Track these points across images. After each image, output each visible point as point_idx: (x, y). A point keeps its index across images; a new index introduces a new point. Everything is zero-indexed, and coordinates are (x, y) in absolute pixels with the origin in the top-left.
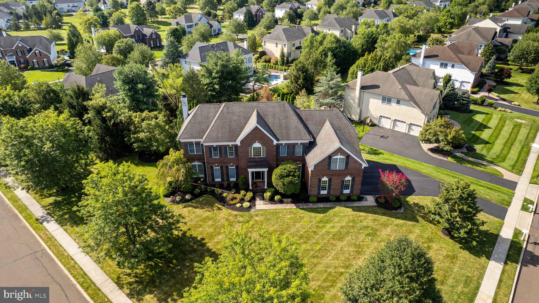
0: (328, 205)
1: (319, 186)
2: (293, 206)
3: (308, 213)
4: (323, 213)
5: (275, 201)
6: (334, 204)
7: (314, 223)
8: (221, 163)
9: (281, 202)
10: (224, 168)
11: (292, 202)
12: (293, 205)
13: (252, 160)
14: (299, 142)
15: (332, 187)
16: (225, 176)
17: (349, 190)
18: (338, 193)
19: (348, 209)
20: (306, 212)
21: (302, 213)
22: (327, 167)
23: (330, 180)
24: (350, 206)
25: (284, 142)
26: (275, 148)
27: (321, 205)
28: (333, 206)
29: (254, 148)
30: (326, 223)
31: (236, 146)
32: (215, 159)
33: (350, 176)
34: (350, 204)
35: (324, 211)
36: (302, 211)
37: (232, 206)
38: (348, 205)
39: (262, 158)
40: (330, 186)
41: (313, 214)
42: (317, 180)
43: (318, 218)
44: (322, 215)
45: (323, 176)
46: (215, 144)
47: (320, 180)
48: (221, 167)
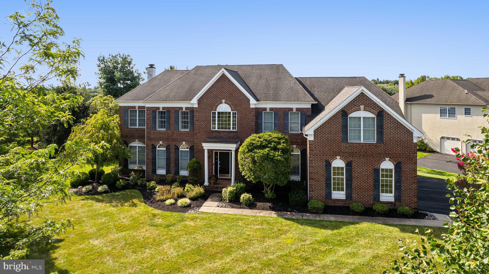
0: (347, 218)
1: (328, 179)
2: (273, 215)
3: (300, 226)
4: (332, 229)
5: (240, 204)
6: (358, 219)
7: (308, 242)
8: (168, 140)
9: (251, 205)
10: (173, 150)
11: (272, 209)
12: (274, 212)
13: (215, 135)
14: (294, 106)
15: (355, 183)
16: (172, 165)
17: (393, 195)
18: (369, 200)
19: (391, 228)
20: (296, 225)
21: (286, 225)
22: (340, 136)
23: (349, 165)
24: (396, 223)
25: (268, 105)
26: (253, 113)
27: (332, 218)
28: (356, 221)
29: (219, 113)
30: (338, 245)
31: (192, 110)
32: (160, 132)
33: (392, 159)
34: (397, 221)
35: (336, 226)
36: (288, 222)
37: (159, 203)
38: (391, 222)
39: (231, 132)
40: (349, 179)
41: (309, 229)
42: (324, 164)
43: (318, 235)
44: (329, 232)
45: (334, 157)
46: (161, 105)
47: (328, 164)
48: (168, 148)
